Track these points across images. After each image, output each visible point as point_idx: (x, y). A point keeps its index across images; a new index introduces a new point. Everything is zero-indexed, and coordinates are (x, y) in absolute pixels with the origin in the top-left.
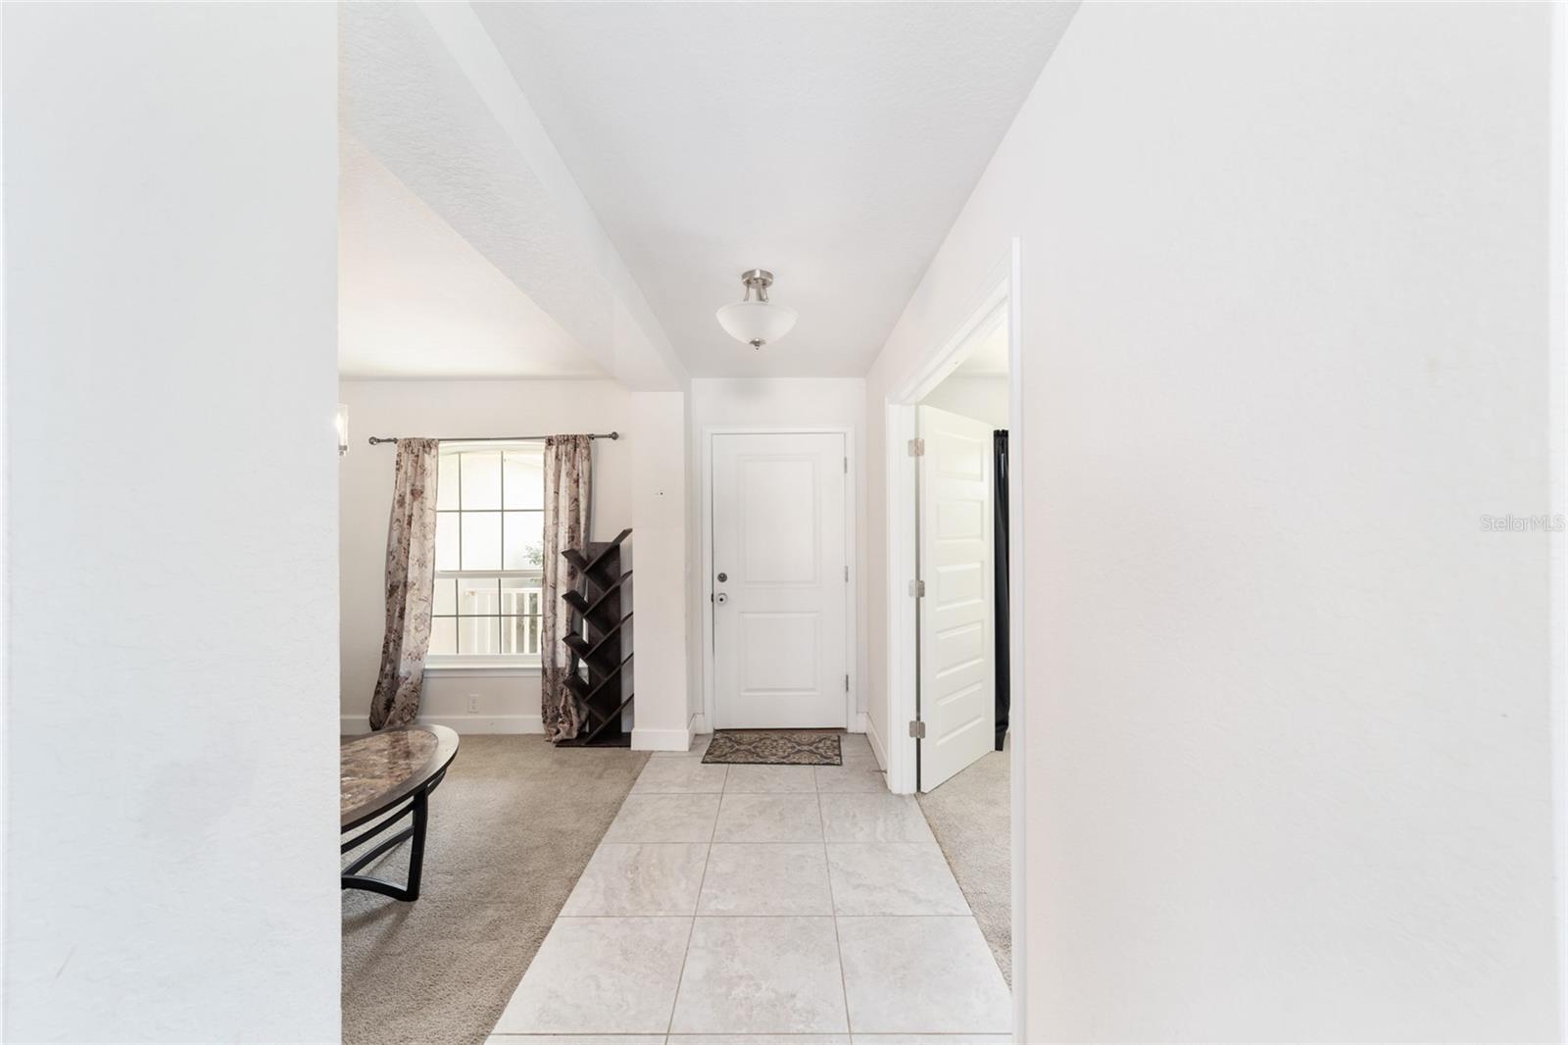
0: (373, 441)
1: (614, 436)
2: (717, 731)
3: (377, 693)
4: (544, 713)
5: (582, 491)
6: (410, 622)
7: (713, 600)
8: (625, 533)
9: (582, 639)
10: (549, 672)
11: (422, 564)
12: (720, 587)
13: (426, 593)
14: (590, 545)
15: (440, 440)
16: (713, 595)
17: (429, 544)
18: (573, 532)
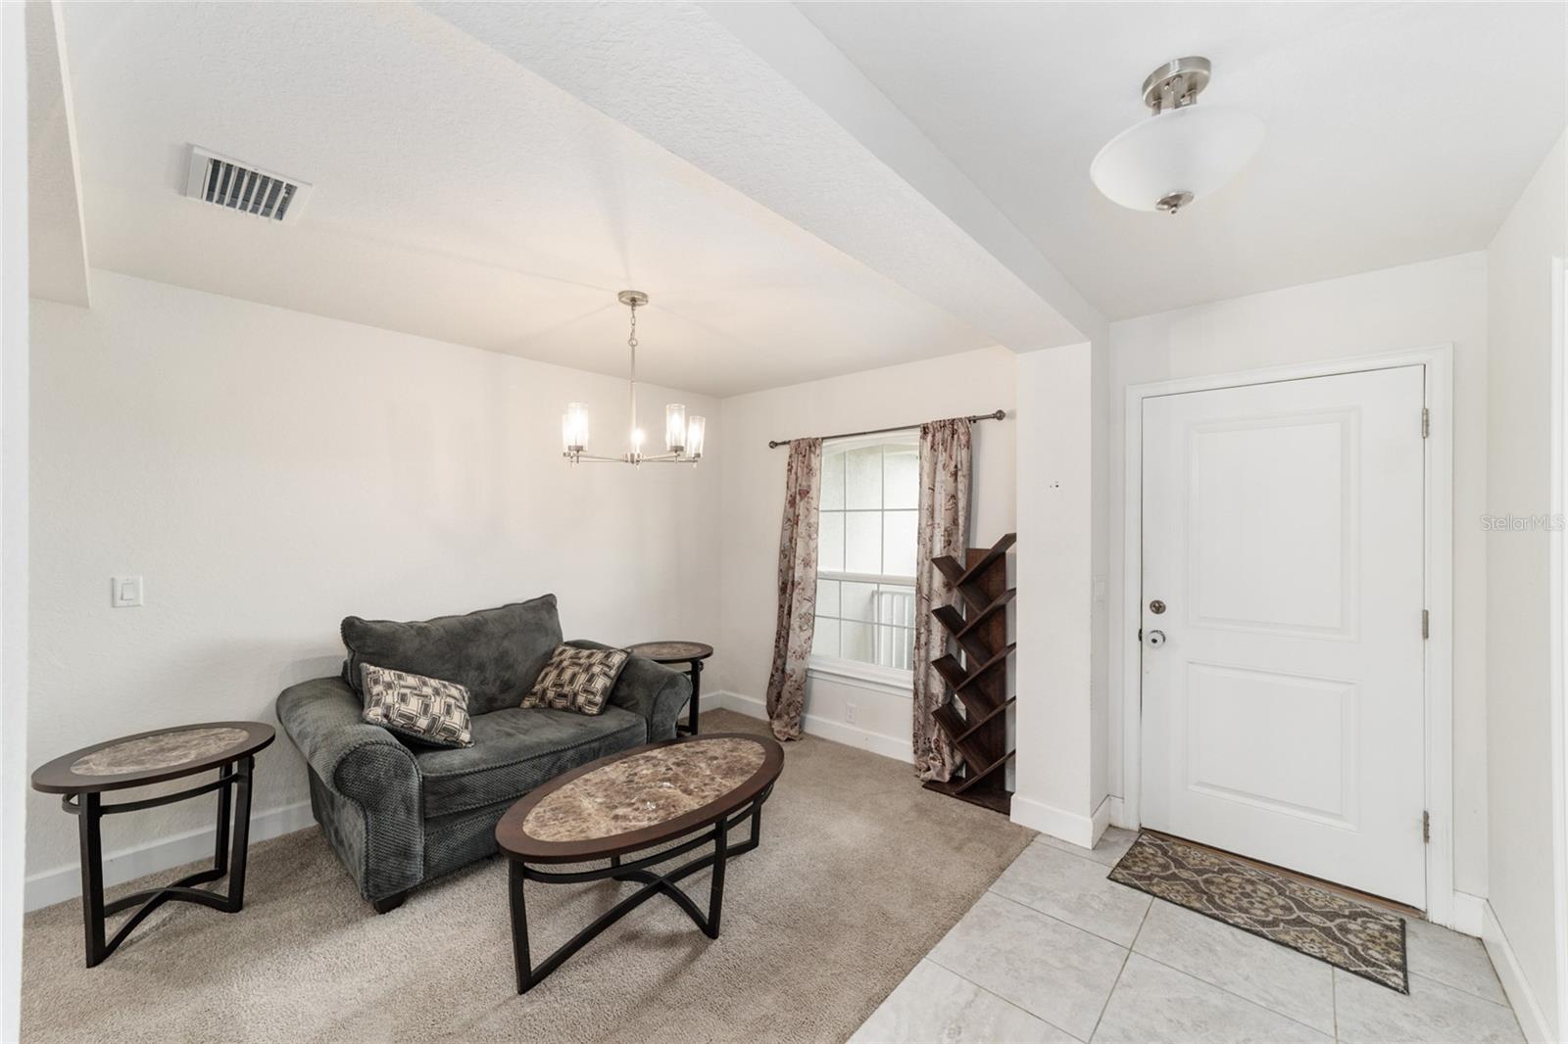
0: (773, 445)
1: (999, 415)
2: (1144, 831)
3: (771, 684)
4: (916, 742)
5: (961, 486)
6: (795, 622)
7: (1141, 639)
8: (1010, 539)
9: (960, 666)
10: (921, 697)
11: (807, 564)
12: (1152, 621)
13: (809, 593)
14: (971, 553)
15: (823, 439)
16: (1141, 631)
17: (812, 544)
18: (949, 535)
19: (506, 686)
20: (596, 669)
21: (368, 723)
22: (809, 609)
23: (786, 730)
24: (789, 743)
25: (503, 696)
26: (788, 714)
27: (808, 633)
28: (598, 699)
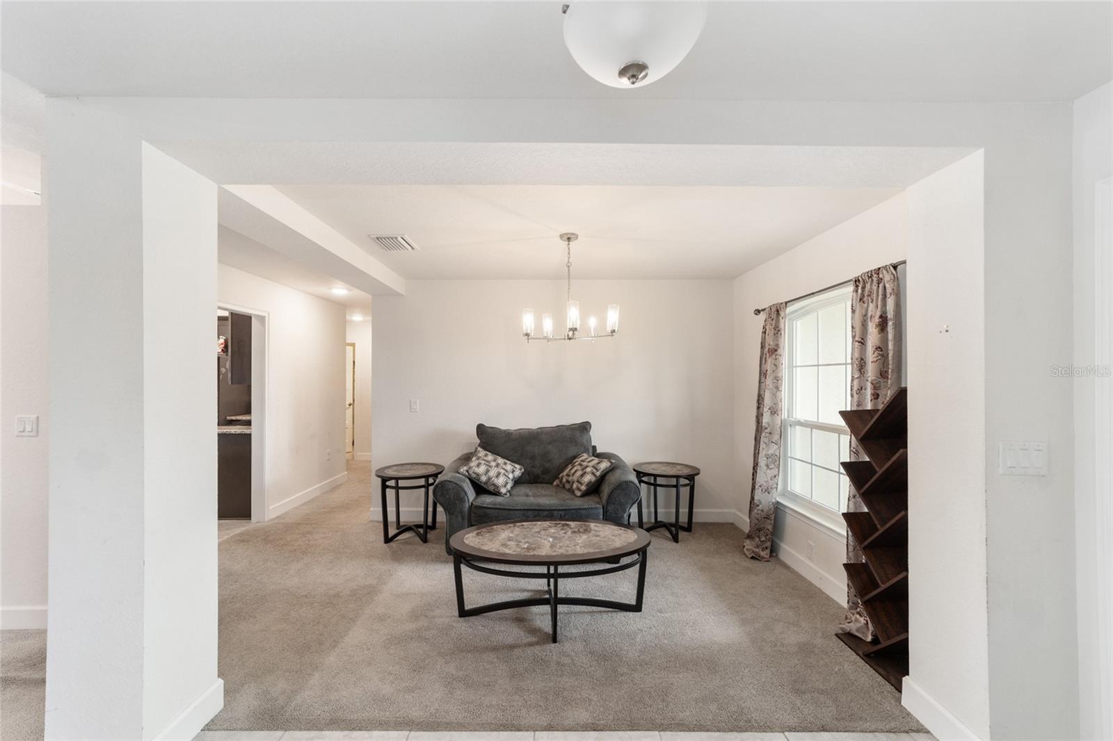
0: (758, 312)
5: (890, 338)
11: (774, 412)
13: (775, 437)
15: (786, 303)
17: (780, 395)
19: (546, 471)
20: (588, 470)
21: (459, 473)
22: (775, 450)
23: (757, 550)
24: (752, 560)
25: (543, 476)
26: (759, 537)
27: (775, 472)
28: (583, 488)
